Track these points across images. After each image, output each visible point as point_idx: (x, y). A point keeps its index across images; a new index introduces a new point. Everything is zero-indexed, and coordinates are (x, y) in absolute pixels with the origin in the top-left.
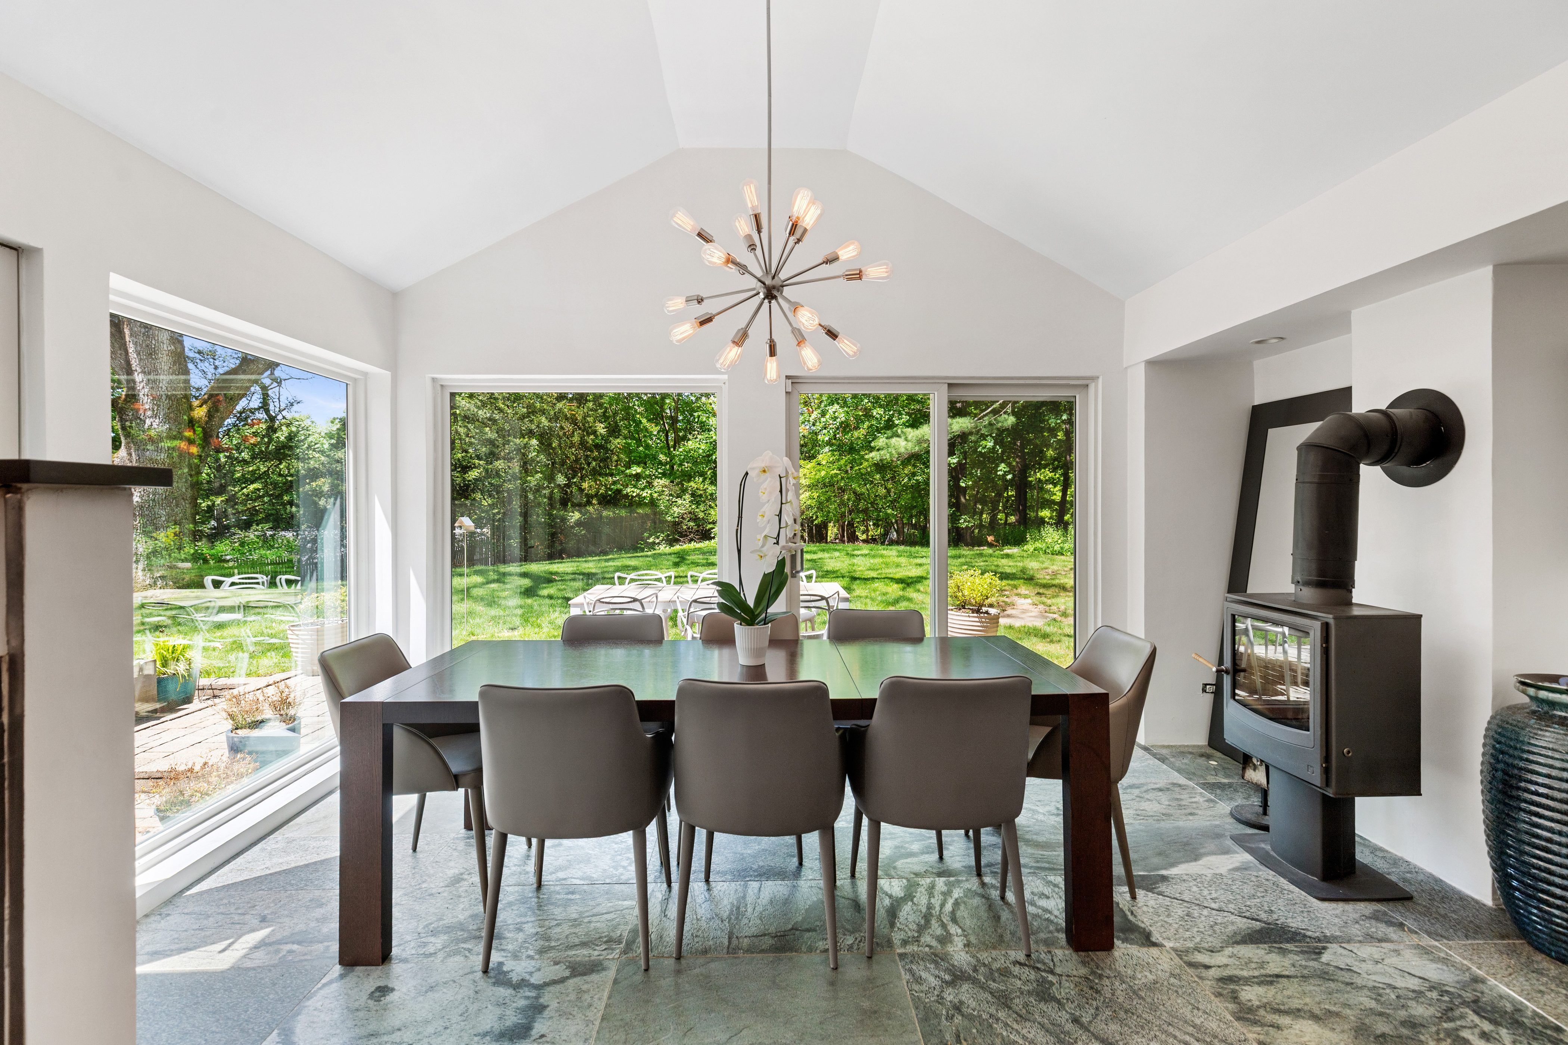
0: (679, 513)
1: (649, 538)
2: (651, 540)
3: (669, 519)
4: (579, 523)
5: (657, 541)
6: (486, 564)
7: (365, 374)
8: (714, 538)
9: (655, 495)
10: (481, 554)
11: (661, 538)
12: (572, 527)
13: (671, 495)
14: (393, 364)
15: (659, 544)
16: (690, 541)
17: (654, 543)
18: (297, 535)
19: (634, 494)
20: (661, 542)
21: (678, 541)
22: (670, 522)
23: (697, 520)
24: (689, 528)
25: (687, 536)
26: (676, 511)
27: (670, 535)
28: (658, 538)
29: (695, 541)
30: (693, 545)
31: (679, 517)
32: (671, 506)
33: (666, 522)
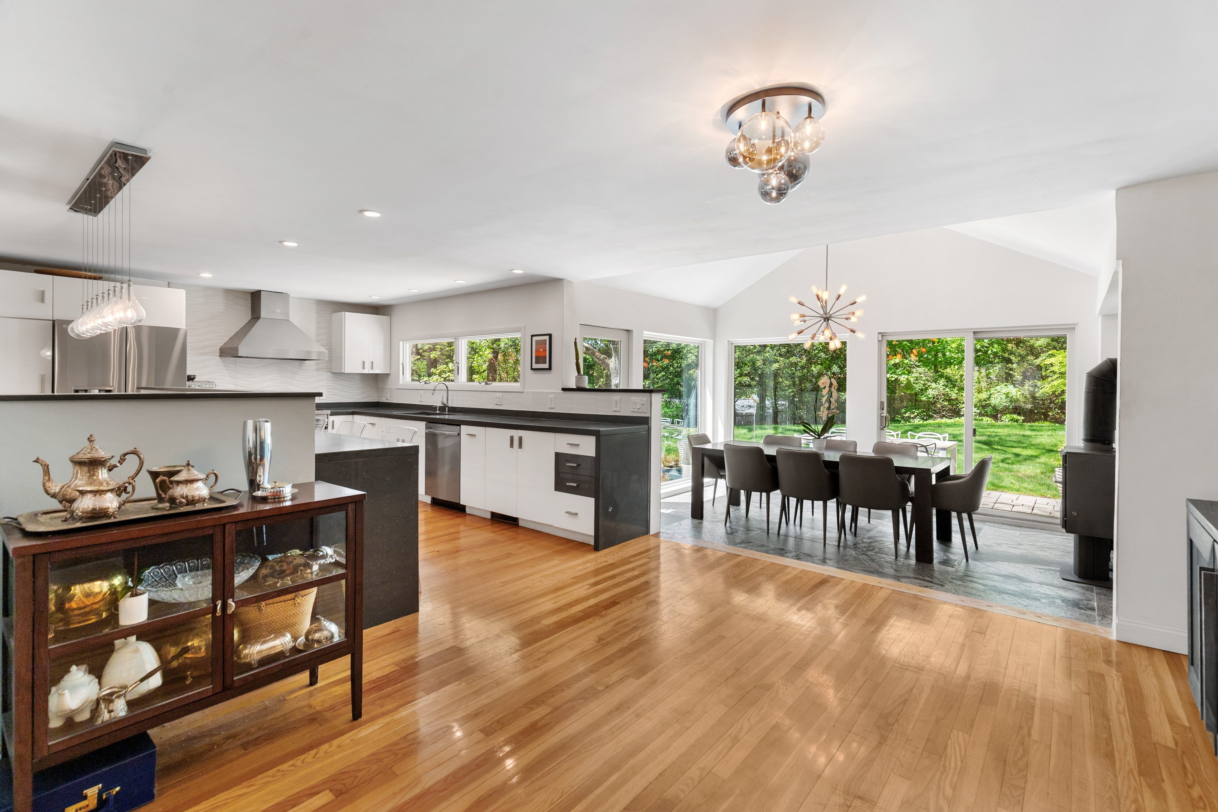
0: (934, 395)
1: (905, 413)
2: (907, 415)
3: (924, 399)
5: (912, 416)
6: (786, 424)
7: (705, 341)
8: (963, 415)
9: (912, 380)
10: (782, 418)
11: (916, 414)
13: (927, 380)
14: (714, 337)
15: (914, 418)
16: (944, 416)
17: (909, 417)
18: (681, 402)
19: (893, 379)
20: (916, 416)
21: (931, 417)
22: (925, 401)
23: (950, 400)
24: (942, 407)
25: (940, 413)
26: (931, 393)
27: (924, 412)
28: (913, 413)
29: (947, 417)
30: (945, 420)
31: (934, 398)
32: (927, 389)
33: (921, 401)
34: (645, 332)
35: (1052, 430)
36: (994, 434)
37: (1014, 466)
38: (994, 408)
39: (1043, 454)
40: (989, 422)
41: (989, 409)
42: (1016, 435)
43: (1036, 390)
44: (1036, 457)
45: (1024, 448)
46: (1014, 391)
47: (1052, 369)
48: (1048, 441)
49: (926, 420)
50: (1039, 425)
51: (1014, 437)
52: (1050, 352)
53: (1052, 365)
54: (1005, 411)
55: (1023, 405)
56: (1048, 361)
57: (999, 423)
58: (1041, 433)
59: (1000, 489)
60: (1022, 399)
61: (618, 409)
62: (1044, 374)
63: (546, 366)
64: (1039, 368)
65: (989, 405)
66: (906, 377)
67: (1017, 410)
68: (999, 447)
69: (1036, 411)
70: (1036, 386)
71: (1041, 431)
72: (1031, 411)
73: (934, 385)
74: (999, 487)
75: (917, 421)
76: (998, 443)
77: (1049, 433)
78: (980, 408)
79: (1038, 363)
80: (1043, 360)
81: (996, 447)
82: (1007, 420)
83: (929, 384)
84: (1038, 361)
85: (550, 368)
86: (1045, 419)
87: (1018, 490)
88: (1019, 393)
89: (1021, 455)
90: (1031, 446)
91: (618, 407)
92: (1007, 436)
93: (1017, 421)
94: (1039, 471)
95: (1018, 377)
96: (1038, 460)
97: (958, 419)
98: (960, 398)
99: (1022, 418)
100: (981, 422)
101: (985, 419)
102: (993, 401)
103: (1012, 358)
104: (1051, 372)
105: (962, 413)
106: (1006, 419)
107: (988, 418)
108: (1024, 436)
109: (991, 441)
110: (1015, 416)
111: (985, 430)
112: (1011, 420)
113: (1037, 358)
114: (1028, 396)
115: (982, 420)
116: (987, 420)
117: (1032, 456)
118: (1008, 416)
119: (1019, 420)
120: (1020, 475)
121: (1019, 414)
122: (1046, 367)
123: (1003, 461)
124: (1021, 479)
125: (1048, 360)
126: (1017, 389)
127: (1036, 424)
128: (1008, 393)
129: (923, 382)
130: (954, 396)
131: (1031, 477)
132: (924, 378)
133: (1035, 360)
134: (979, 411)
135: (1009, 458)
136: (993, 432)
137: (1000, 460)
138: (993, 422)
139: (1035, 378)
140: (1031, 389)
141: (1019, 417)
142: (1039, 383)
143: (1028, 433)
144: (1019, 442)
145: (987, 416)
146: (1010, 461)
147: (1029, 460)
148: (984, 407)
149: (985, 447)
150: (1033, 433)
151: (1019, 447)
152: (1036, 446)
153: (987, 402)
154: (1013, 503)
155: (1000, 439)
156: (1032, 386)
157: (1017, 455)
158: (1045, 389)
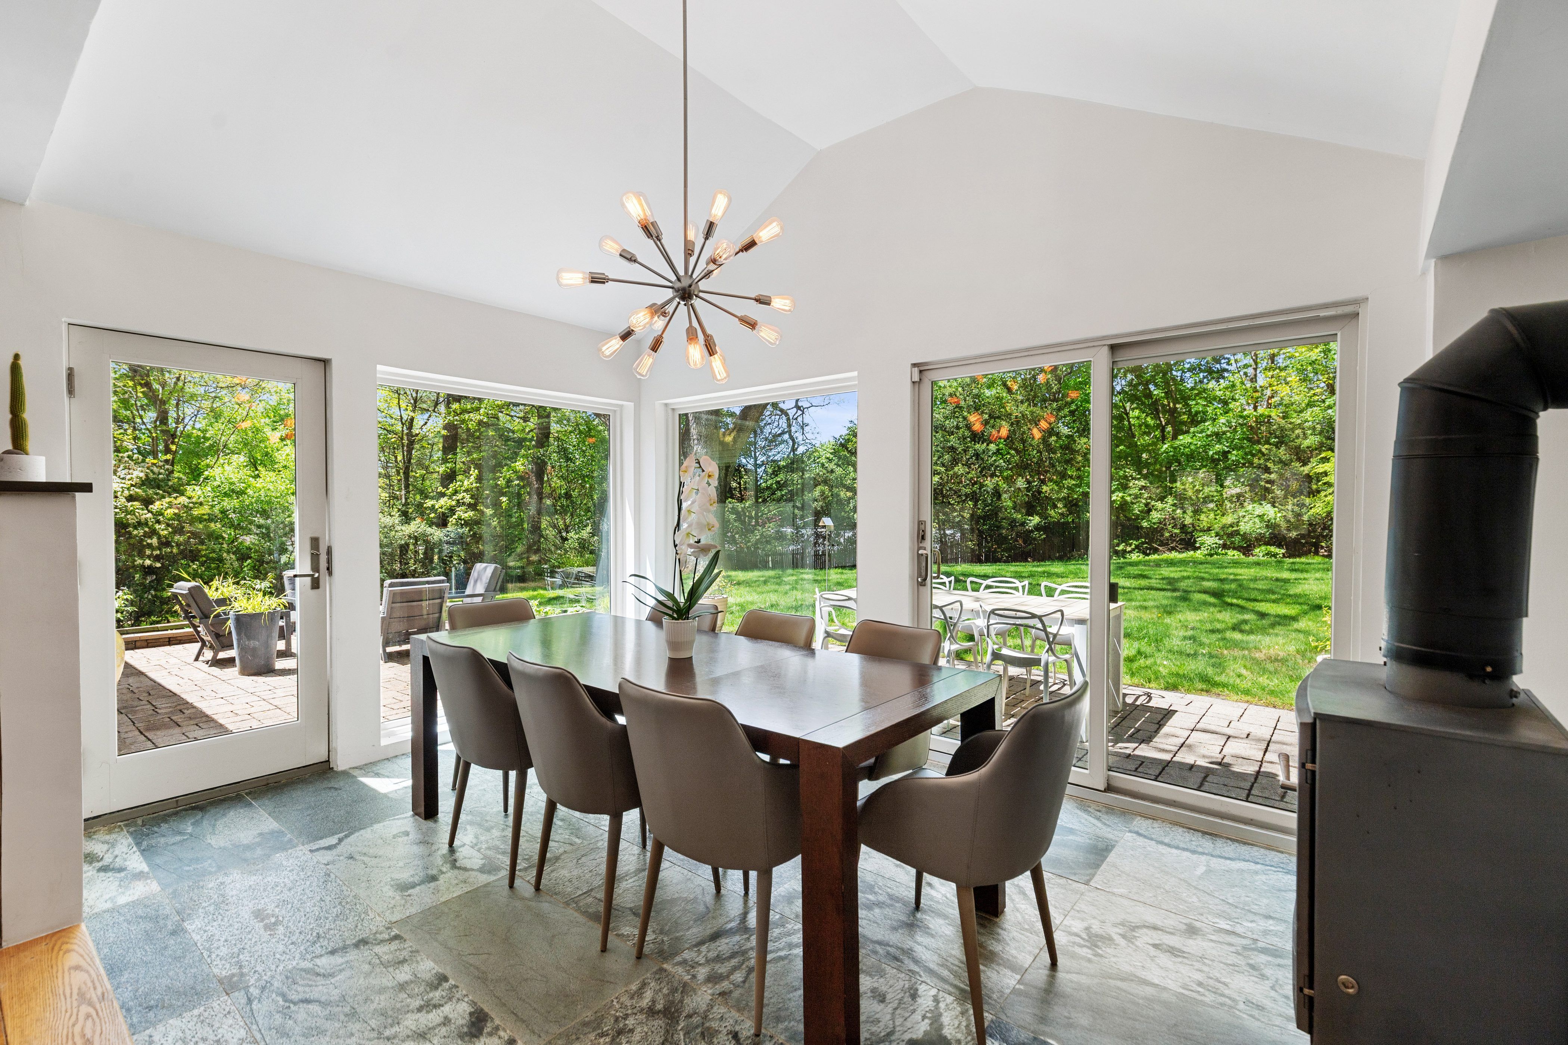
0: (1159, 519)
2: (1121, 547)
4: (1037, 528)
5: (1129, 549)
7: (621, 406)
8: (1199, 548)
11: (1133, 546)
12: (1032, 531)
13: (1150, 498)
15: (1130, 552)
16: (1173, 549)
17: (1124, 552)
20: (1133, 550)
21: (1156, 551)
22: (1146, 528)
23: (1183, 527)
24: (1172, 535)
25: (1169, 544)
26: (1155, 516)
27: (1146, 543)
28: (1131, 545)
29: (1177, 551)
30: (1174, 555)
31: (1160, 523)
32: (1150, 510)
33: (1142, 527)
34: (380, 367)
35: (1324, 569)
36: (1232, 577)
37: (1252, 637)
38: (1244, 537)
39: (1305, 613)
40: (1236, 557)
41: (1237, 539)
42: (1266, 578)
43: (1304, 510)
44: (1294, 619)
45: (1274, 601)
46: (1269, 511)
47: (1326, 479)
48: (1315, 588)
49: (1148, 555)
50: (1307, 561)
51: (1262, 582)
52: (1323, 455)
53: (1326, 474)
54: (1261, 540)
55: (1285, 532)
56: (1321, 468)
57: (1251, 559)
58: (1305, 575)
59: (1215, 690)
60: (1284, 525)
62: (1314, 487)
64: (1309, 479)
65: (1237, 533)
66: (1121, 494)
67: (1276, 539)
68: (1235, 601)
69: (1303, 541)
70: (1303, 505)
71: (1307, 571)
72: (1296, 541)
73: (1159, 505)
74: (1216, 684)
75: (1135, 557)
76: (1234, 594)
77: (1318, 575)
78: (1225, 537)
79: (1306, 472)
80: (1315, 467)
81: (1229, 600)
82: (1261, 554)
83: (1153, 503)
84: (1306, 470)
86: (1316, 553)
87: (1247, 692)
88: (1279, 515)
89: (1267, 615)
90: (1285, 598)
92: (1251, 580)
93: (1275, 555)
94: (1292, 649)
95: (1278, 492)
96: (1296, 625)
97: (1192, 552)
98: (1196, 523)
99: (1283, 551)
100: (1225, 557)
101: (1231, 552)
102: (1244, 527)
103: (1269, 465)
104: (1325, 484)
105: (1197, 545)
106: (1259, 552)
107: (1235, 552)
108: (1277, 580)
109: (1223, 591)
110: (1273, 549)
111: (1221, 571)
112: (1267, 554)
113: (1305, 464)
114: (1292, 520)
115: (1226, 554)
116: (1233, 554)
117: (1285, 617)
118: (1263, 548)
119: (1277, 554)
120: (1257, 655)
121: (1280, 546)
122: (1318, 478)
123: (1235, 628)
124: (1259, 666)
125: (1320, 466)
126: (1276, 509)
127: (1303, 560)
128: (1264, 515)
129: (1144, 501)
130: (1188, 520)
131: (1276, 660)
132: (1146, 495)
133: (1302, 468)
134: (1221, 542)
135: (1245, 622)
136: (1231, 574)
137: (1230, 625)
138: (1242, 556)
139: (1302, 493)
140: (1296, 509)
141: (1277, 550)
142: (1307, 501)
143: (1286, 575)
144: (1271, 591)
145: (1234, 549)
146: (1247, 627)
147: (1279, 624)
148: (1231, 535)
149: (1212, 600)
150: (1294, 575)
151: (1266, 601)
152: (1296, 599)
153: (1235, 529)
154: (1229, 731)
155: (1240, 586)
156: (1298, 505)
157: (1262, 615)
158: (1317, 508)
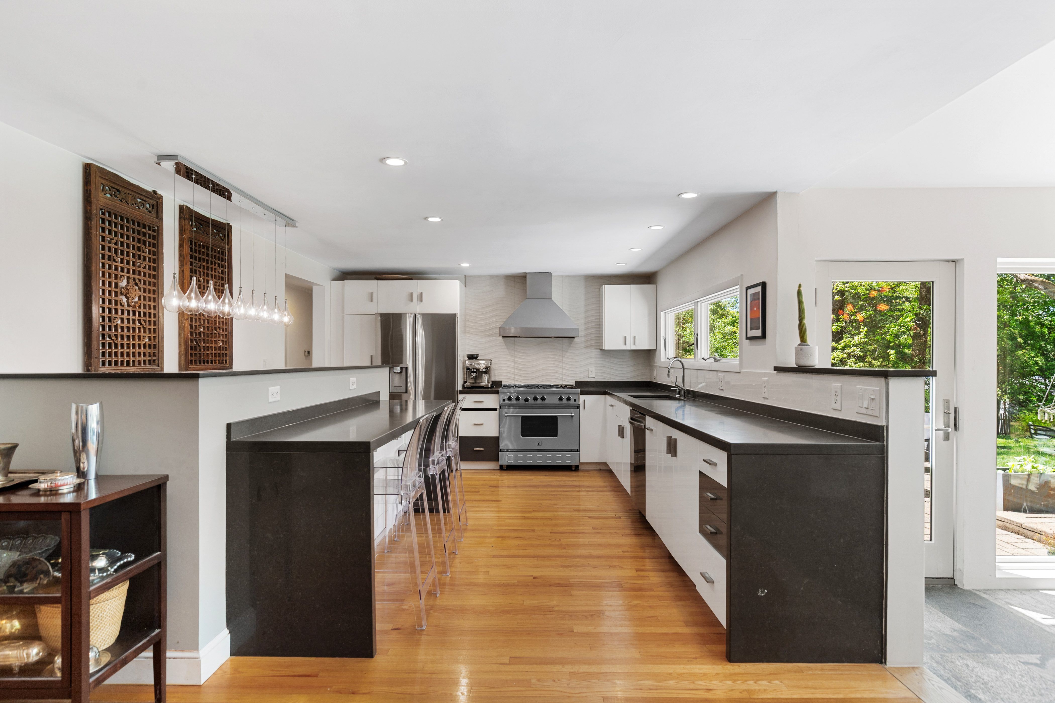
34: (1000, 260)
61: (838, 406)
63: (758, 333)
85: (764, 336)
91: (839, 403)
